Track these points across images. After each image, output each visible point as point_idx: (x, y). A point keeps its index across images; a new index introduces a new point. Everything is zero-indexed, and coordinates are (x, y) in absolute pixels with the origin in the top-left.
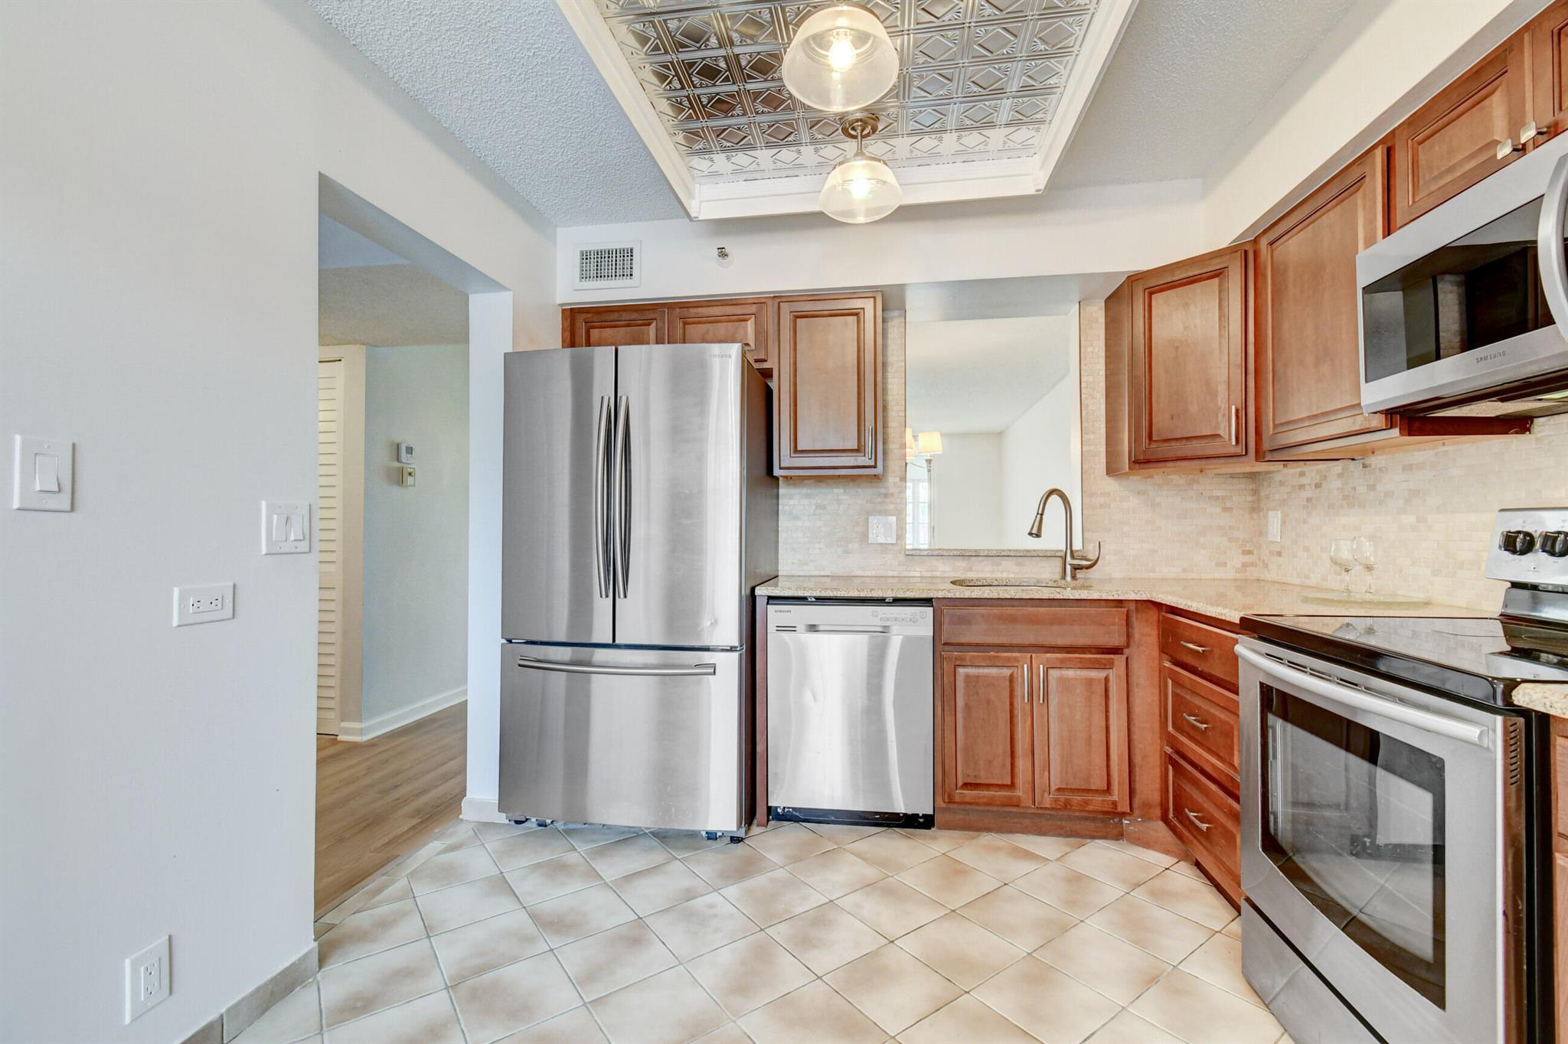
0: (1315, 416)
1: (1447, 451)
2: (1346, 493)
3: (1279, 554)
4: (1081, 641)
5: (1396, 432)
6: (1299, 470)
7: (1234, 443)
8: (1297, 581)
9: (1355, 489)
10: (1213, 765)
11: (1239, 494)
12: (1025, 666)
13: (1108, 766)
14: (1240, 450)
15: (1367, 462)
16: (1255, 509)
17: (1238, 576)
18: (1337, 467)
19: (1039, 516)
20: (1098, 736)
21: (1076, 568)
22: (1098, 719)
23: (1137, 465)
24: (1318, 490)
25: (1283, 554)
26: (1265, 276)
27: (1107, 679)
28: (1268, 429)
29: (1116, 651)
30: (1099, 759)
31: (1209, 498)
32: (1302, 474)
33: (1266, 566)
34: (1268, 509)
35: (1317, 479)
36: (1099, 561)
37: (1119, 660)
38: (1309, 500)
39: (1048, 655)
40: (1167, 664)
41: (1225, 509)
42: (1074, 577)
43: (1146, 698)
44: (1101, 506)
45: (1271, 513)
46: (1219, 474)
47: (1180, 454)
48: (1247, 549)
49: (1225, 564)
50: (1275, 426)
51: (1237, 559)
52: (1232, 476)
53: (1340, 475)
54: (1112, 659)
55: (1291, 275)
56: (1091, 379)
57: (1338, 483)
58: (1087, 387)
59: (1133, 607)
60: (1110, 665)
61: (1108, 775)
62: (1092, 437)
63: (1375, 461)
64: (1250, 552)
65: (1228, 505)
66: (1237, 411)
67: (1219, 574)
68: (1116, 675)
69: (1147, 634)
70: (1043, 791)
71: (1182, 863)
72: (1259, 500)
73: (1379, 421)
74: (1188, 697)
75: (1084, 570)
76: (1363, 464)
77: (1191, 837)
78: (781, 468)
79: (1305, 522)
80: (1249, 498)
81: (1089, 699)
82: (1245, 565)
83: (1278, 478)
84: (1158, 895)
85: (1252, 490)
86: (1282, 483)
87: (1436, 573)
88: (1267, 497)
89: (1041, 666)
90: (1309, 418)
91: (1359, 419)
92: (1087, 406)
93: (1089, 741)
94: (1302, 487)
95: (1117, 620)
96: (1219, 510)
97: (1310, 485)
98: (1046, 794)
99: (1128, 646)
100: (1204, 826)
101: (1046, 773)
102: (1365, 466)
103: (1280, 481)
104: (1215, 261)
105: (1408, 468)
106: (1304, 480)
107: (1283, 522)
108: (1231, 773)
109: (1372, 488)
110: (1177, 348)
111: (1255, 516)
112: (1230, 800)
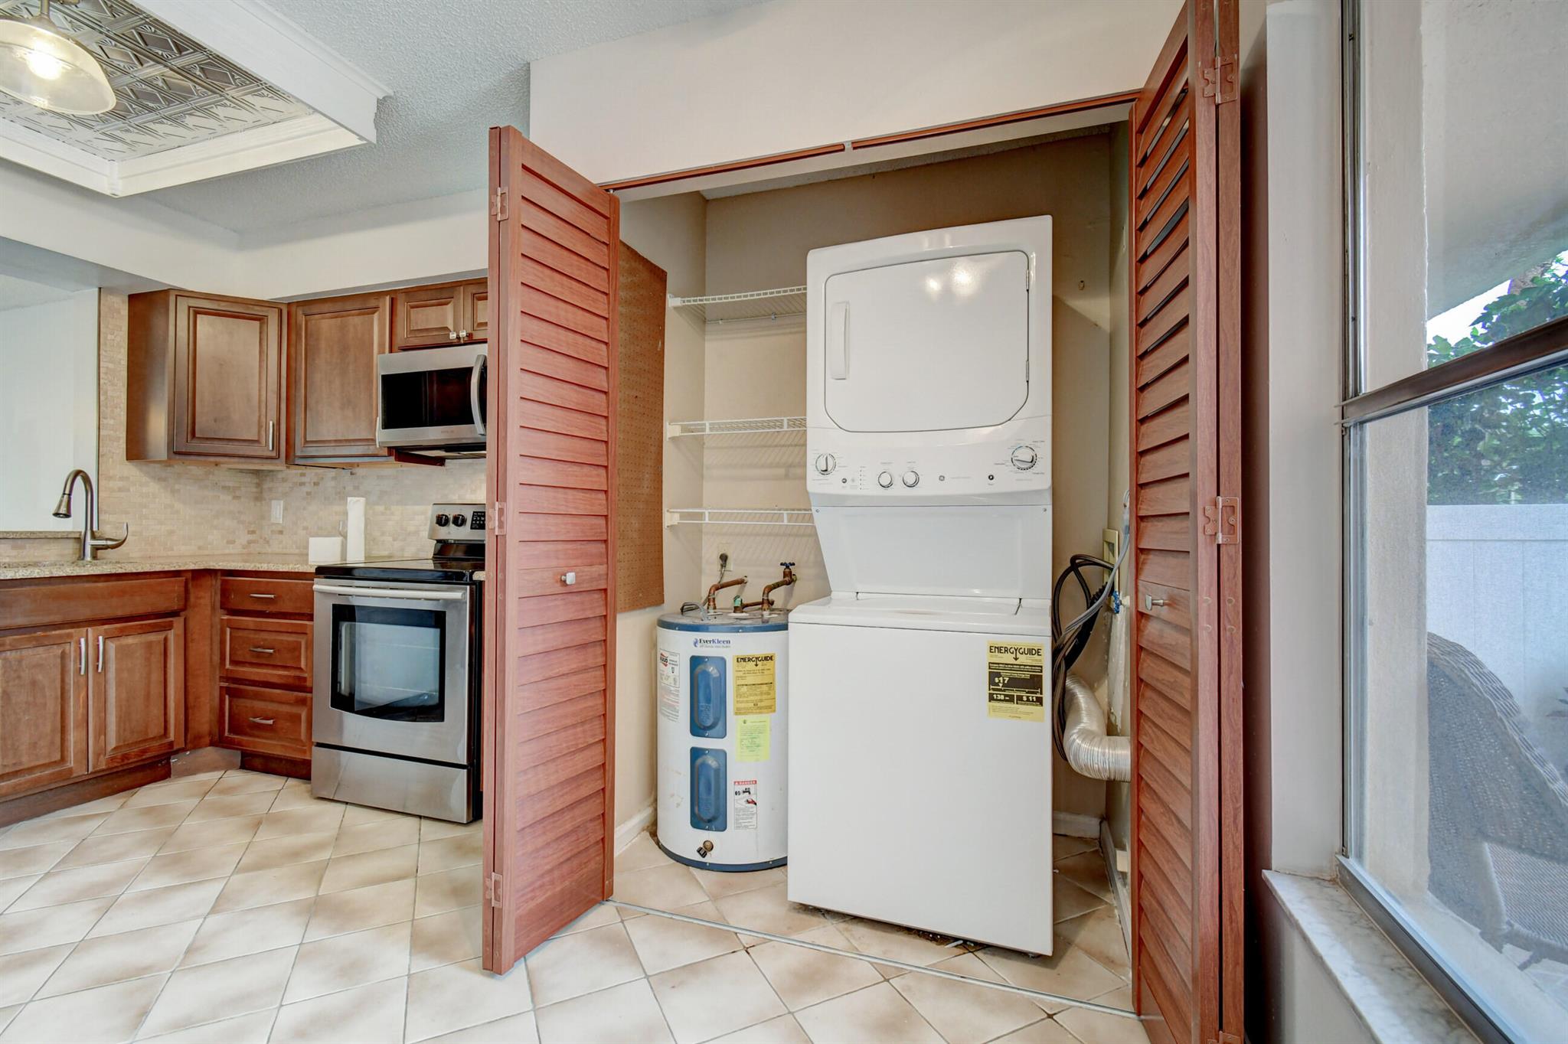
0: (340, 441)
2: (337, 490)
3: (281, 532)
4: (141, 610)
5: (393, 458)
6: (300, 471)
7: (271, 448)
9: (344, 488)
10: (279, 675)
11: (248, 484)
12: (83, 640)
13: (165, 714)
14: (274, 454)
15: (354, 471)
16: (258, 498)
17: (245, 551)
18: (332, 473)
19: (67, 496)
20: (156, 690)
21: (96, 549)
22: (156, 676)
24: (316, 487)
25: (284, 533)
26: (298, 335)
27: (166, 639)
28: (299, 441)
29: (175, 614)
30: (156, 711)
31: (224, 487)
32: (303, 475)
33: (268, 542)
34: (271, 499)
35: (315, 480)
36: (126, 542)
37: (178, 623)
38: (308, 493)
39: (106, 627)
40: (226, 617)
41: (236, 498)
42: (94, 557)
43: (204, 649)
44: (120, 490)
45: (274, 502)
46: (230, 469)
47: (221, 451)
48: (252, 529)
49: (233, 542)
50: (306, 442)
51: (243, 538)
52: (241, 471)
53: (334, 478)
54: (172, 621)
55: (323, 345)
56: (111, 366)
57: (333, 483)
58: (106, 373)
59: (189, 575)
60: (170, 627)
61: (166, 722)
62: (112, 422)
63: (359, 471)
64: (253, 532)
65: (237, 494)
66: (273, 425)
67: (230, 550)
68: (173, 636)
69: (206, 598)
70: (99, 755)
71: (228, 772)
72: (261, 492)
73: (385, 452)
74: (252, 636)
75: (109, 550)
77: (251, 739)
79: (304, 509)
80: (255, 490)
81: (148, 659)
82: (250, 542)
83: (280, 476)
84: (229, 790)
85: (257, 483)
86: (284, 480)
88: (270, 489)
89: (101, 638)
90: (336, 441)
91: (371, 447)
92: (106, 392)
93: (148, 696)
94: (302, 484)
95: (176, 588)
96: (230, 498)
97: (310, 483)
98: (102, 756)
99: (185, 609)
100: (270, 722)
101: (103, 737)
102: (352, 474)
103: (283, 478)
104: (257, 308)
105: (380, 477)
106: (303, 479)
107: (285, 509)
108: (297, 673)
109: (356, 488)
110: (221, 365)
111: (258, 504)
112: (296, 693)
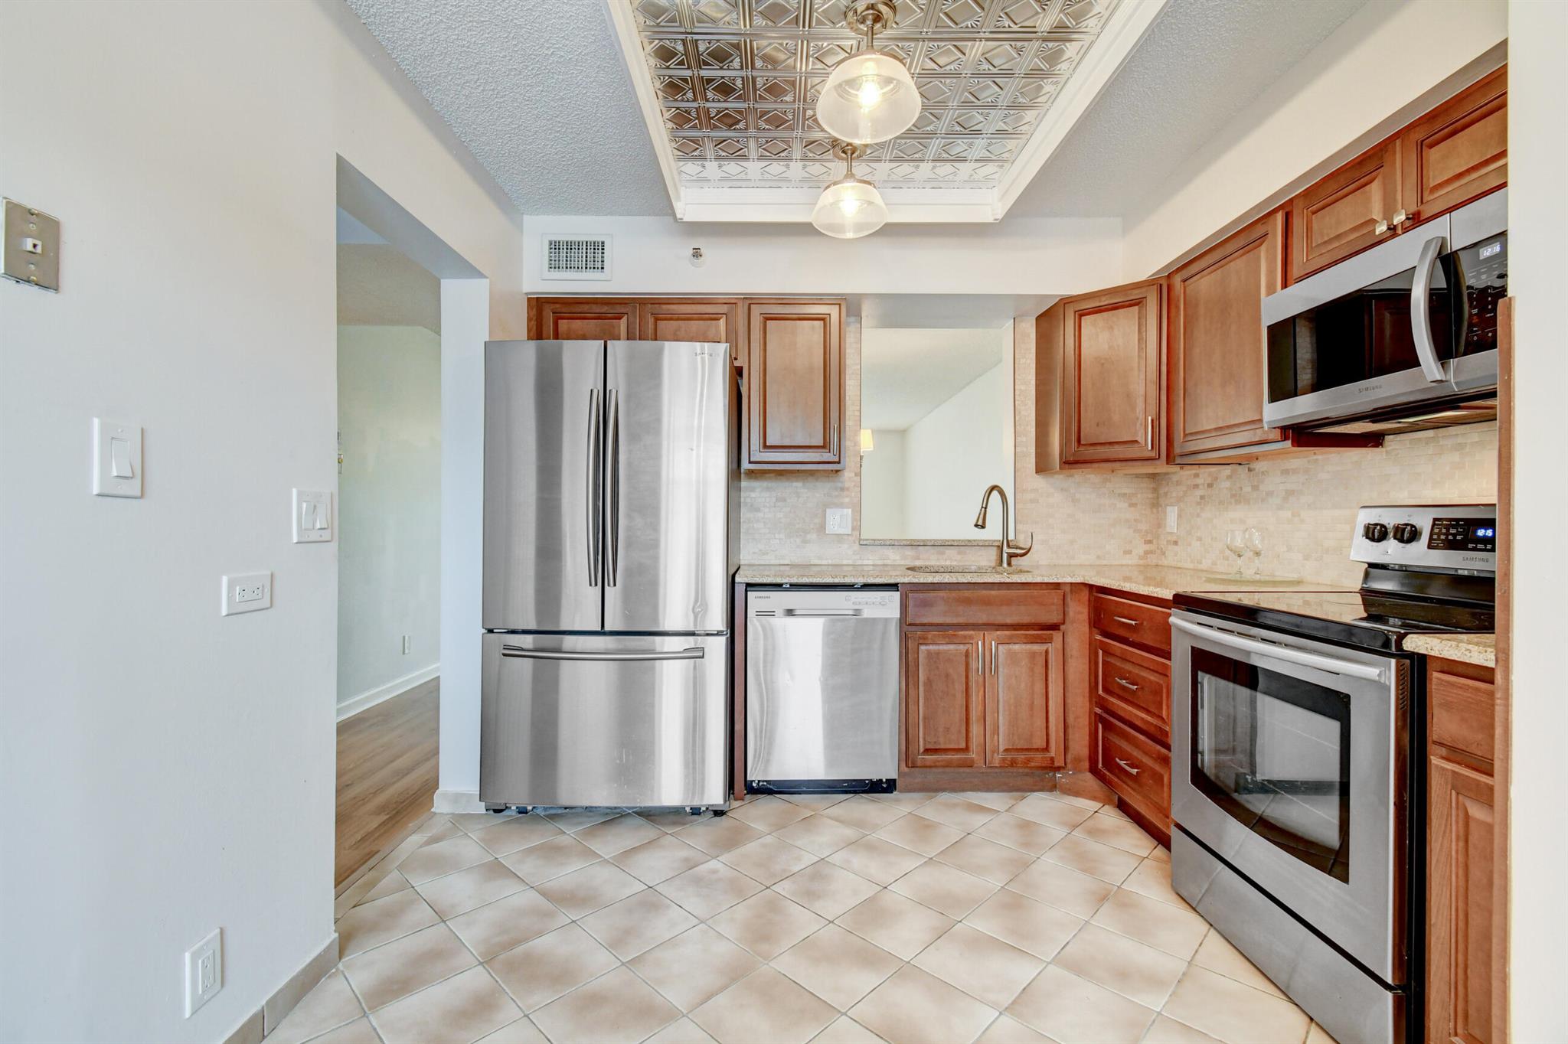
0: (1221, 428)
1: (1317, 460)
2: (1234, 492)
3: (1176, 543)
4: (1026, 620)
5: (1289, 443)
6: (1194, 472)
7: (1150, 448)
8: (1191, 566)
9: (1241, 488)
10: (1142, 719)
11: (1142, 492)
12: (980, 643)
13: (1047, 728)
14: (1153, 454)
15: (1252, 466)
16: (1156, 504)
17: (1141, 562)
18: (1227, 471)
19: (983, 509)
20: (1039, 701)
21: (1011, 556)
22: (1039, 687)
23: (1067, 466)
24: (1210, 489)
25: (1179, 543)
26: (1178, 308)
27: (1047, 652)
28: (1179, 436)
29: (1055, 627)
30: (1040, 722)
31: (1119, 495)
32: (1197, 476)
33: (1164, 553)
34: (1168, 505)
35: (1209, 481)
36: (1030, 553)
37: (1057, 636)
38: (1202, 497)
39: (998, 633)
40: (1098, 637)
41: (1132, 505)
42: (1009, 564)
43: (1078, 666)
44: (1032, 501)
45: (1169, 509)
46: (1126, 475)
47: (1104, 456)
48: (1148, 539)
49: (1129, 552)
50: (1185, 435)
51: (1140, 548)
52: (1137, 476)
53: (1229, 477)
54: (1052, 634)
55: (1202, 310)
56: (1023, 388)
57: (1228, 484)
58: (1019, 395)
59: (1068, 589)
60: (1048, 640)
61: (1047, 735)
62: (1024, 439)
63: (1259, 466)
64: (1150, 542)
65: (1134, 500)
66: (1152, 421)
67: (1127, 560)
68: (1054, 647)
69: (1079, 613)
70: (993, 752)
71: (1107, 807)
72: (1158, 498)
73: (1276, 434)
74: (1118, 664)
75: (1019, 558)
76: (1249, 468)
77: (1119, 782)
78: (750, 462)
79: (1198, 516)
80: (1150, 496)
81: (1032, 670)
82: (1147, 553)
83: (1175, 478)
84: (1095, 833)
85: (1153, 488)
86: (1178, 483)
87: (1307, 558)
88: (1166, 494)
89: (993, 643)
90: (1216, 429)
91: (1259, 432)
92: (1020, 413)
93: (1031, 707)
94: (1196, 486)
95: (1055, 601)
96: (1126, 505)
97: (1204, 484)
98: (996, 755)
99: (1064, 623)
100: (1134, 771)
101: (996, 737)
102: (1250, 470)
103: (1177, 481)
104: (1136, 292)
105: (1285, 472)
106: (1199, 481)
107: (1180, 516)
108: (1160, 724)
109: (1255, 488)
110: (1103, 364)
111: (1155, 510)
112: (1159, 747)
